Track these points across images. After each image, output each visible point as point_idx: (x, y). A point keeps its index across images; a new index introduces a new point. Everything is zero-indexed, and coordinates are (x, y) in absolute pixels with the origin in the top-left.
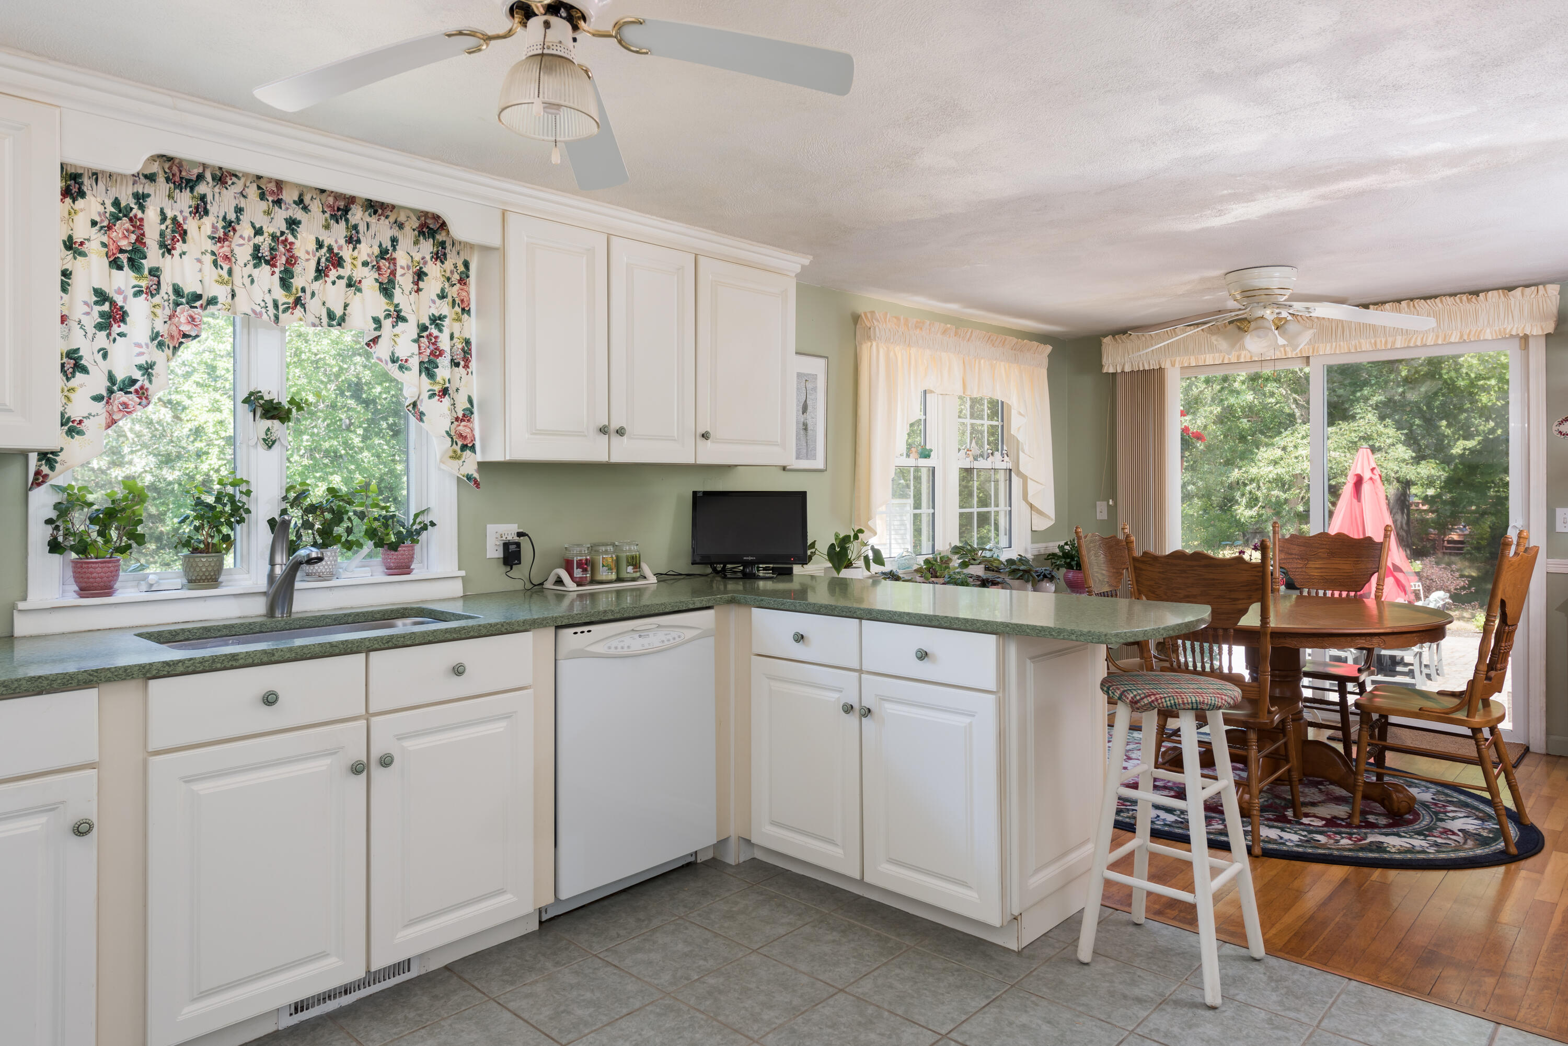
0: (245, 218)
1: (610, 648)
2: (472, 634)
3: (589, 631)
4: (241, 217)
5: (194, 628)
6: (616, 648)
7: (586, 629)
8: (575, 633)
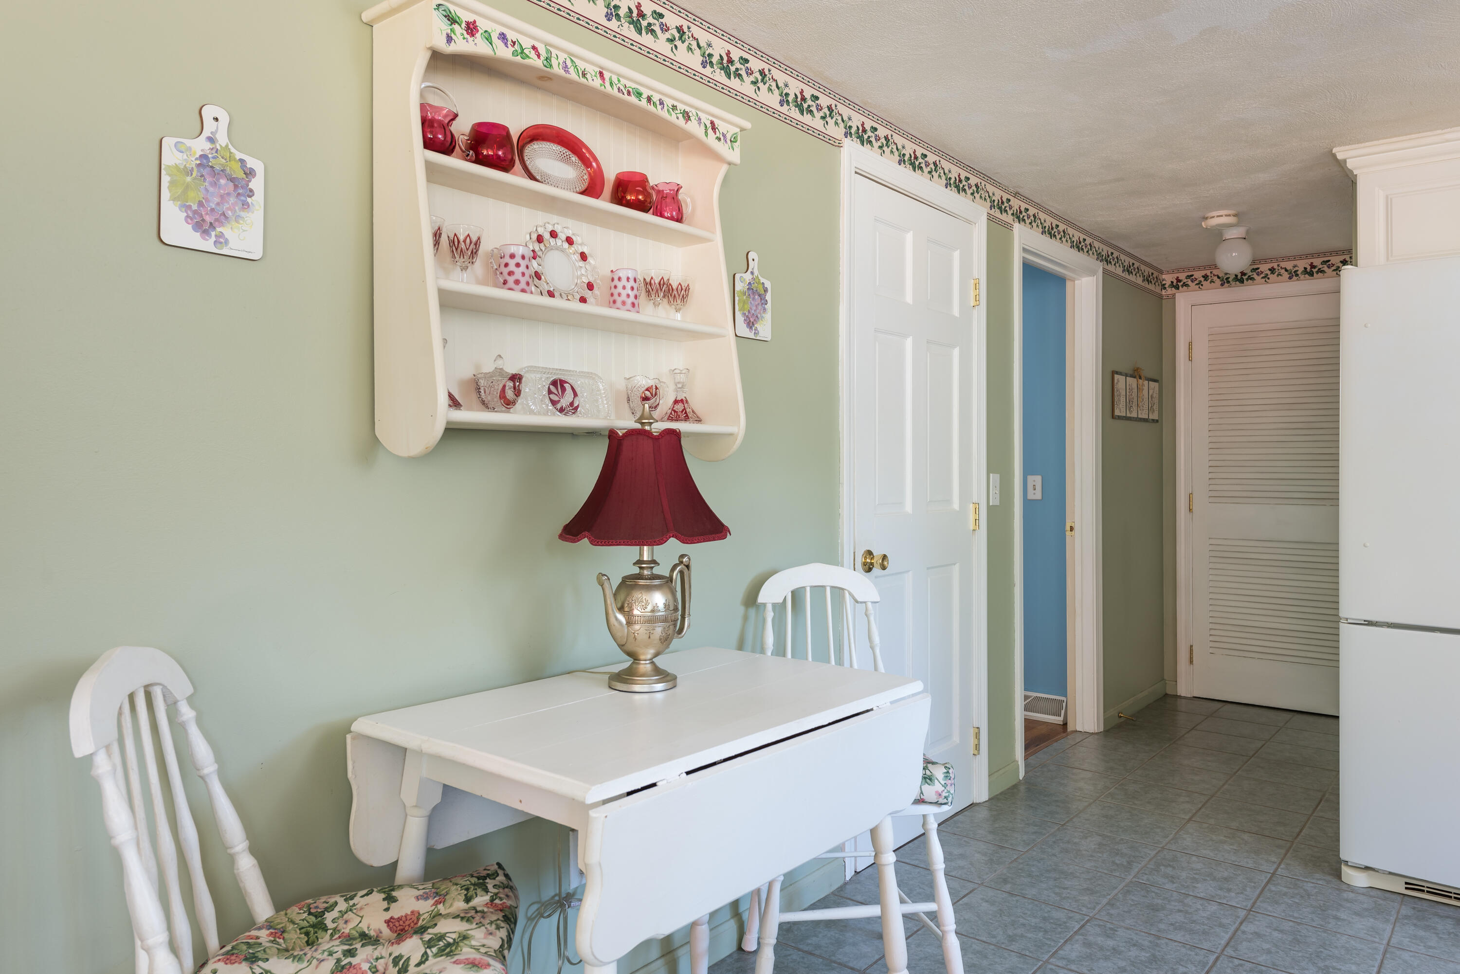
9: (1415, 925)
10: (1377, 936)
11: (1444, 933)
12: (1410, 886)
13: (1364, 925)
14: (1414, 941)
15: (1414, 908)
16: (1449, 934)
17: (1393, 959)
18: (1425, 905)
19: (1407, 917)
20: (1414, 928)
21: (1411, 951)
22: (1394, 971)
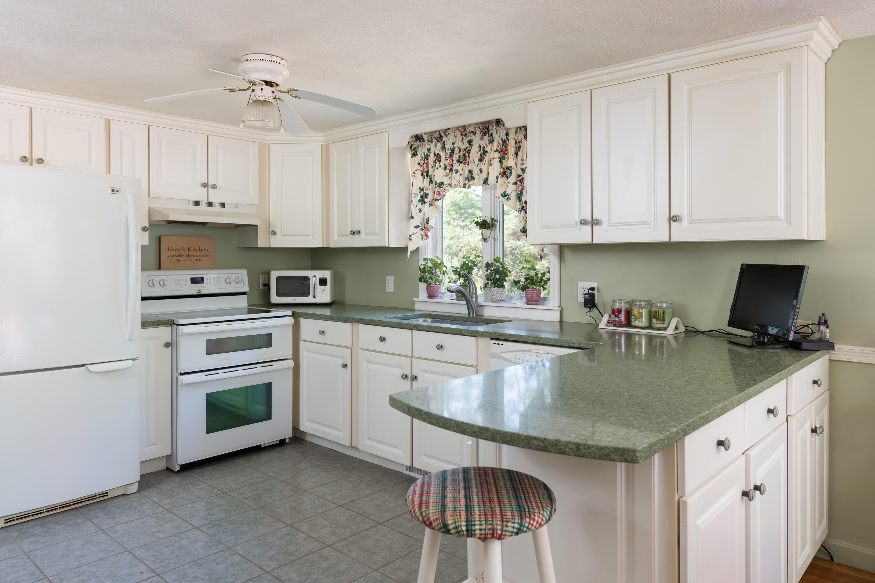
0: (456, 146)
1: (515, 358)
2: (445, 331)
3: (502, 344)
4: (454, 146)
5: (440, 315)
6: (519, 359)
7: (500, 342)
8: (495, 344)
9: (26, 537)
10: (16, 552)
11: (42, 534)
12: (7, 521)
13: (4, 551)
14: (34, 544)
15: (16, 531)
16: (45, 532)
17: (36, 557)
18: (19, 526)
19: (18, 537)
20: (27, 539)
21: (38, 549)
22: (43, 561)
